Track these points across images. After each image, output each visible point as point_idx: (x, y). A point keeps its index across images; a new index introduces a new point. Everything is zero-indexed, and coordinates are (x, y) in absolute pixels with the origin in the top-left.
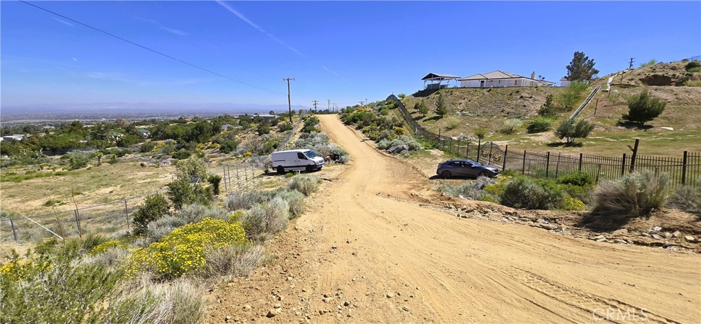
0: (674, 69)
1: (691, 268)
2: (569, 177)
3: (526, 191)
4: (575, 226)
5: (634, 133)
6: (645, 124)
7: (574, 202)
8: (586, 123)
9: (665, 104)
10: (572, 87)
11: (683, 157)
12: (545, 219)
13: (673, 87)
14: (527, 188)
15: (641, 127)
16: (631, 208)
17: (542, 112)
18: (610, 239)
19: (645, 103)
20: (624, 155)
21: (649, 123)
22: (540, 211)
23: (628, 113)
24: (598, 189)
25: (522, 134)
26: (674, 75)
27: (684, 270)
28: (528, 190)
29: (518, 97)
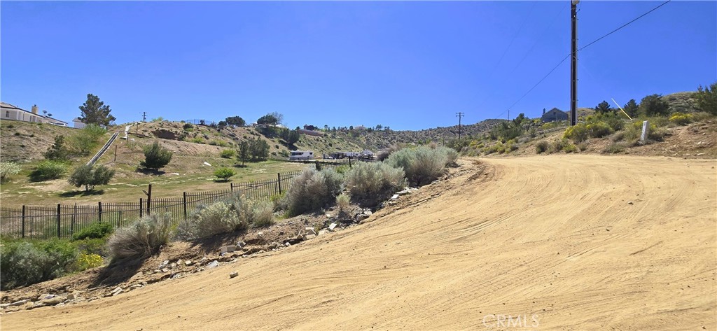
0: (176, 127)
1: (188, 289)
2: (88, 230)
3: (21, 262)
4: (89, 287)
5: (151, 178)
6: (159, 170)
7: (90, 258)
8: (105, 169)
9: (172, 154)
10: (88, 130)
11: (183, 197)
12: (51, 292)
13: (176, 141)
14: (23, 257)
15: (157, 173)
16: (144, 250)
17: (50, 156)
18: (126, 288)
19: (157, 153)
20: (141, 199)
21: (161, 169)
22: (43, 284)
23: (145, 161)
24: (113, 238)
25: (20, 184)
26: (176, 132)
27: (183, 293)
28: (23, 260)
29: (12, 134)
